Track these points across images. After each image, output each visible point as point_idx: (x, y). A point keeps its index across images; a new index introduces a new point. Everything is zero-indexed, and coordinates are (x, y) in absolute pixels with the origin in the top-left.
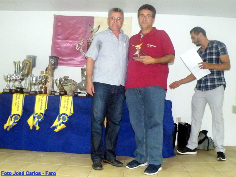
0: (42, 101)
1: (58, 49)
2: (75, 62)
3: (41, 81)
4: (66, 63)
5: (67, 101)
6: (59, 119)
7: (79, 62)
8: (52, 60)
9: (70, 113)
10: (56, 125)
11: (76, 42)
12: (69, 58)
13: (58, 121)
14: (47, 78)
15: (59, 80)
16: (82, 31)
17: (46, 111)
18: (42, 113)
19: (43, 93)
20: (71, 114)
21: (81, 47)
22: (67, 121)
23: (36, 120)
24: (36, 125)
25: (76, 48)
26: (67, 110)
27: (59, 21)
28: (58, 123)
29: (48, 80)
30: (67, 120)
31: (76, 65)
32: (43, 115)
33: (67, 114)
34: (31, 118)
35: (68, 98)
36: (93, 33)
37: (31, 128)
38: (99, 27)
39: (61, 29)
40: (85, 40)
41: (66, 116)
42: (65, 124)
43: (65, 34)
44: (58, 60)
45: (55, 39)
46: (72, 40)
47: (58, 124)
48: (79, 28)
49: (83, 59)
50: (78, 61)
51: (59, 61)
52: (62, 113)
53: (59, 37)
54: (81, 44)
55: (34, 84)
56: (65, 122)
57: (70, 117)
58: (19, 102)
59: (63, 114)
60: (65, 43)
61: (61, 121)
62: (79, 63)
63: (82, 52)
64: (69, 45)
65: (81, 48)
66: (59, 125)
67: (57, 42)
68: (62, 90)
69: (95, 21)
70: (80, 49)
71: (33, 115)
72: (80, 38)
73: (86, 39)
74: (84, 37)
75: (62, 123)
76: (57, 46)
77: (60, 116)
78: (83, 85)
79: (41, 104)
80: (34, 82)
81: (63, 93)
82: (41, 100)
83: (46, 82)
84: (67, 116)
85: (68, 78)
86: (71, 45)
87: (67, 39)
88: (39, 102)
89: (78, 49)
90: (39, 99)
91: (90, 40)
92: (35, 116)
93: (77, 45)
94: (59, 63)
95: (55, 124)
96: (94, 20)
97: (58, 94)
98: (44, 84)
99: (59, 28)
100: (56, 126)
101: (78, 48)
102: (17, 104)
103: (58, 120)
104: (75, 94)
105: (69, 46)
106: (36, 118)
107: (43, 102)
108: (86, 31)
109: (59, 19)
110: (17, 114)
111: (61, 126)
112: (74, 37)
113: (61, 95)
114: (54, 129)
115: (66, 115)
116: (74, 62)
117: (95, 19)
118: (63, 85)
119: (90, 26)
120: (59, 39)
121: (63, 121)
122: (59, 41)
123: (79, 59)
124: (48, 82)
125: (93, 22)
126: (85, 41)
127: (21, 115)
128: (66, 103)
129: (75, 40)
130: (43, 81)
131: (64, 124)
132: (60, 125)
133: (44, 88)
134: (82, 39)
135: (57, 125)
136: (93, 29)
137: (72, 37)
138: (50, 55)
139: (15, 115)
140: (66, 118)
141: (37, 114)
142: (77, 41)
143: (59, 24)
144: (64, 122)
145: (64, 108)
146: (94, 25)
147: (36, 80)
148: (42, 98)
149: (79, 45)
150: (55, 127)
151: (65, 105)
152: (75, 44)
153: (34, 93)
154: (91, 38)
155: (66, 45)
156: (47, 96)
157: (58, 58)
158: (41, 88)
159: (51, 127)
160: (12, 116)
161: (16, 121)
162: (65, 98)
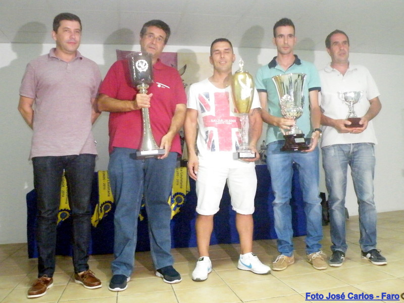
5: (180, 175)
6: (172, 201)
9: (187, 191)
22: (183, 203)
26: (182, 188)
30: (184, 201)
35: (181, 170)
38: (185, 67)
57: (187, 197)
59: (178, 194)
84: (183, 195)
96: (177, 58)
102: (107, 186)
110: (106, 202)
121: (177, 204)
125: (176, 61)
127: (113, 202)
128: (179, 179)
132: (174, 210)
139: (104, 204)
140: (182, 199)
144: (179, 204)
145: (178, 184)
151: (178, 181)
160: (102, 205)
161: (107, 212)
162: (178, 170)
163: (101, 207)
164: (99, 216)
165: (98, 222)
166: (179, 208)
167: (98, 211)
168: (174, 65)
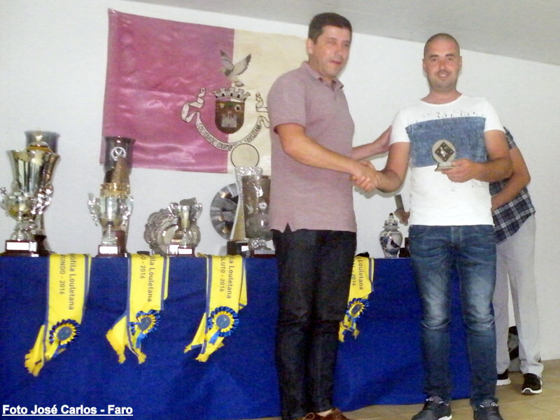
0: (151, 274)
1: (128, 115)
2: (181, 155)
4: (152, 158)
5: (227, 270)
6: (209, 324)
7: (194, 158)
8: (119, 150)
9: (240, 305)
10: (202, 342)
11: (181, 99)
12: (162, 145)
13: (206, 332)
17: (166, 303)
18: (153, 312)
20: (241, 308)
21: (198, 114)
22: (231, 329)
23: (138, 332)
26: (229, 297)
27: (126, 31)
28: (208, 337)
30: (233, 325)
31: (183, 167)
32: (156, 315)
33: (231, 309)
35: (231, 262)
36: (233, 77)
37: (122, 359)
38: (248, 59)
41: (225, 313)
44: (132, 150)
45: (113, 84)
46: (170, 90)
47: (209, 340)
49: (204, 150)
50: (190, 153)
53: (129, 79)
56: (227, 332)
57: (242, 315)
58: (72, 280)
59: (220, 309)
60: (148, 99)
61: (214, 330)
62: (193, 161)
64: (159, 105)
67: (123, 95)
69: (235, 42)
73: (211, 91)
74: (204, 84)
75: (220, 336)
76: (123, 107)
77: (212, 317)
78: (262, 224)
79: (150, 284)
82: (147, 272)
84: (233, 313)
86: (166, 105)
87: (156, 87)
88: (142, 277)
90: (143, 269)
91: (223, 95)
92: (133, 319)
95: (195, 342)
96: (233, 39)
99: (127, 53)
100: (201, 345)
102: (67, 287)
103: (207, 327)
105: (159, 111)
106: (136, 326)
107: (154, 279)
109: (125, 25)
110: (64, 322)
111: (216, 343)
112: (175, 83)
114: (196, 355)
116: (178, 157)
117: (235, 36)
119: (223, 54)
120: (128, 85)
121: (220, 330)
122: (127, 91)
123: (193, 149)
125: (231, 45)
126: (209, 96)
127: (79, 321)
128: (226, 277)
129: (178, 93)
132: (213, 342)
135: (205, 341)
136: (231, 62)
137: (169, 82)
139: (59, 324)
140: (229, 320)
142: (184, 96)
143: (129, 41)
144: (223, 330)
145: (222, 290)
146: (234, 55)
148: (152, 266)
150: (198, 350)
151: (222, 282)
152: (181, 103)
154: (227, 90)
155: (152, 104)
156: (165, 258)
159: (186, 351)
160: (54, 328)
161: (64, 342)
162: (223, 261)
163: (51, 333)
164: (45, 351)
165: (42, 364)
166: (223, 338)
167: (44, 340)
168: (227, 53)
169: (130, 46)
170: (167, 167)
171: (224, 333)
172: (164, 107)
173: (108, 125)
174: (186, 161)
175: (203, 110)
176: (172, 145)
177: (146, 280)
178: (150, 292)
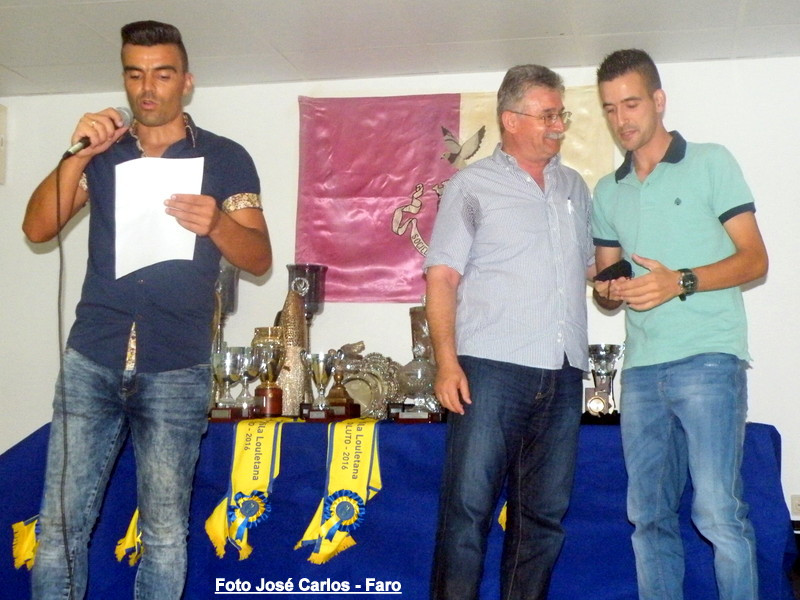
0: (259, 445)
1: (324, 233)
2: (393, 281)
3: (257, 364)
4: (355, 288)
5: (353, 440)
6: (327, 515)
8: (301, 281)
9: (369, 488)
10: (316, 537)
11: (391, 204)
12: (367, 268)
13: (322, 523)
14: (279, 355)
15: (325, 361)
16: (416, 154)
17: (276, 484)
18: (259, 494)
19: (268, 411)
20: (373, 494)
21: (414, 222)
22: (356, 522)
23: (239, 519)
24: (238, 541)
25: (395, 229)
26: (354, 477)
27: (320, 122)
28: (324, 531)
29: (283, 362)
30: (359, 517)
31: (395, 296)
32: (263, 498)
33: (356, 494)
34: (220, 511)
35: (359, 430)
36: (459, 161)
37: (221, 552)
38: (481, 134)
39: (330, 153)
40: (430, 191)
41: (352, 501)
42: (352, 531)
43: (350, 171)
44: (324, 280)
45: (306, 194)
46: (377, 194)
47: (324, 533)
48: (403, 145)
50: (406, 279)
51: (326, 283)
52: (338, 490)
53: (325, 186)
54: (413, 210)
55: (228, 379)
56: (351, 526)
57: (369, 507)
59: (341, 493)
60: (351, 208)
61: (334, 520)
62: (409, 288)
63: (419, 242)
64: (364, 215)
65: (414, 225)
66: (326, 536)
67: (319, 208)
68: (338, 400)
69: (463, 112)
70: (408, 230)
71: (224, 503)
72: (408, 186)
73: (431, 188)
74: (421, 178)
75: (339, 529)
76: (319, 223)
77: (331, 503)
78: (419, 376)
79: (257, 458)
80: (228, 371)
81: (341, 410)
82: (253, 441)
83: (276, 369)
84: (358, 499)
85: (363, 348)
86: (372, 215)
87: (356, 190)
88: (246, 448)
89: (400, 233)
90: (248, 437)
92: (233, 503)
93: (398, 216)
94: (326, 290)
95: (309, 535)
96: (458, 107)
97: (322, 415)
98: (271, 376)
99: (321, 151)
100: (315, 541)
101: (400, 226)
103: (323, 517)
104: (393, 411)
105: (365, 222)
106: (238, 512)
107: (262, 450)
108: (430, 157)
109: (319, 114)
111: (334, 539)
112: (382, 182)
113: (333, 418)
114: (309, 555)
115: (354, 496)
116: (389, 284)
117: (461, 103)
118: (342, 378)
119: (445, 132)
120: (322, 194)
121: (341, 521)
122: (325, 202)
123: (407, 272)
124: (288, 369)
125: (456, 117)
126: (428, 195)
128: (351, 448)
129: (388, 196)
130: (264, 365)
131: (345, 533)
132: (330, 537)
133: (270, 396)
134: (415, 189)
135: (320, 538)
136: (457, 144)
137: (375, 183)
138: (292, 262)
140: (352, 508)
141: (241, 495)
142: (395, 199)
143: (323, 134)
144: (346, 523)
145: (344, 468)
146: (461, 129)
147: (235, 365)
148: (260, 435)
149: (407, 215)
150: (312, 547)
151: (346, 456)
152: (388, 211)
153: (227, 415)
155: (354, 215)
156: (278, 424)
157: (325, 269)
158: (260, 392)
159: (296, 548)
162: (349, 428)
168: (451, 130)
169: (326, 141)
170: (376, 299)
171: (345, 526)
172: (370, 217)
173: (302, 249)
174: (400, 289)
175: (420, 216)
176: (379, 267)
177: (252, 452)
178: (256, 467)
